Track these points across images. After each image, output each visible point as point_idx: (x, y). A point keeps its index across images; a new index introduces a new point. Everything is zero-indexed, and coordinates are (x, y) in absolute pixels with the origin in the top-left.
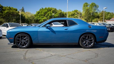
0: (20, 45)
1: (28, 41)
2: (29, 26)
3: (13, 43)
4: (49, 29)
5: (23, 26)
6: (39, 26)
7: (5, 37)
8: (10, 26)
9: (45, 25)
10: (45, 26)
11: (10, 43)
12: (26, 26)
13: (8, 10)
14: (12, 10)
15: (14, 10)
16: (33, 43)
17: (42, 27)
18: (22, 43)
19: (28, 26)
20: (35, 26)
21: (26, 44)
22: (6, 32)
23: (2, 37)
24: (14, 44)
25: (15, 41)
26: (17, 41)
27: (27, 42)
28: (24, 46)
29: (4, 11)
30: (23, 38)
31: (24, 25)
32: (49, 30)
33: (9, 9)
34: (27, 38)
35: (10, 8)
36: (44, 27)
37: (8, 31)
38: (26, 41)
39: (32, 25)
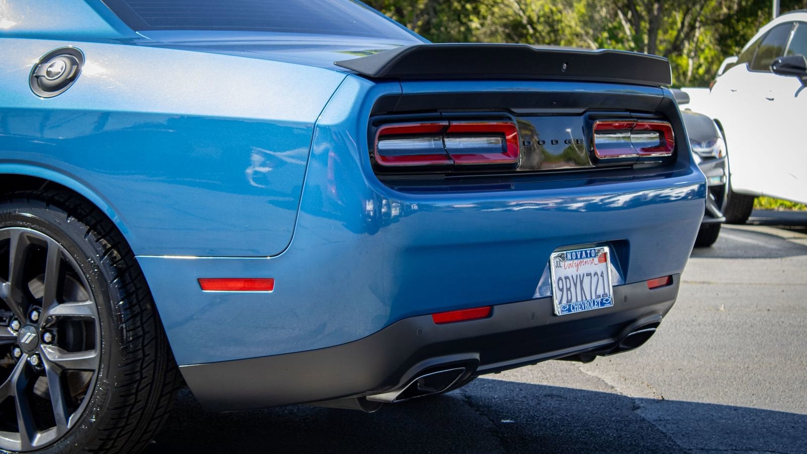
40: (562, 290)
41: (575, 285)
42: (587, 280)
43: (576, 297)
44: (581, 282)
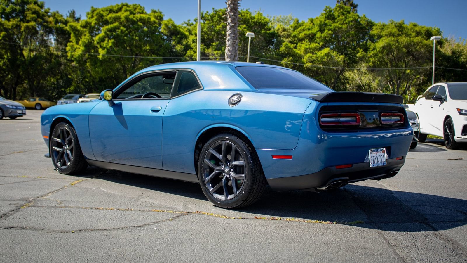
13: (391, 34)
14: (408, 35)
15: (418, 34)
29: (373, 42)
33: (395, 30)
35: (400, 27)
40: (372, 160)
41: (376, 159)
42: (379, 157)
43: (376, 162)
44: (377, 158)
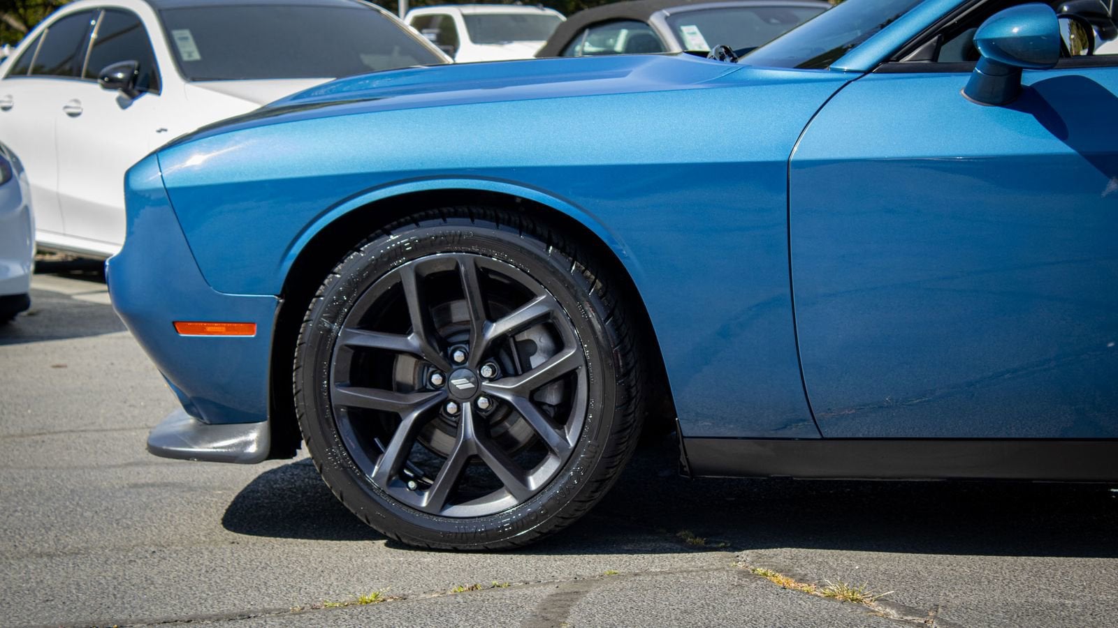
0: (398, 475)
1: (567, 381)
2: (587, 45)
3: (253, 437)
4: (1054, 124)
5: (470, 52)
6: (821, 61)
7: (96, 295)
8: (190, 72)
9: (943, 31)
10: (952, 52)
11: (197, 435)
12: (525, 50)
16: (687, 427)
17: (889, 64)
18: (453, 426)
19: (561, 47)
20: (730, 54)
21: (537, 451)
22: (117, 201)
23: (19, 302)
24: (281, 443)
25: (300, 379)
26: (346, 395)
27: (560, 417)
28: (491, 486)
30: (461, 311)
31: (484, 31)
32: (1053, 145)
34: (546, 322)
36: (934, 66)
37: (151, 179)
38: (533, 395)
39: (657, 21)
